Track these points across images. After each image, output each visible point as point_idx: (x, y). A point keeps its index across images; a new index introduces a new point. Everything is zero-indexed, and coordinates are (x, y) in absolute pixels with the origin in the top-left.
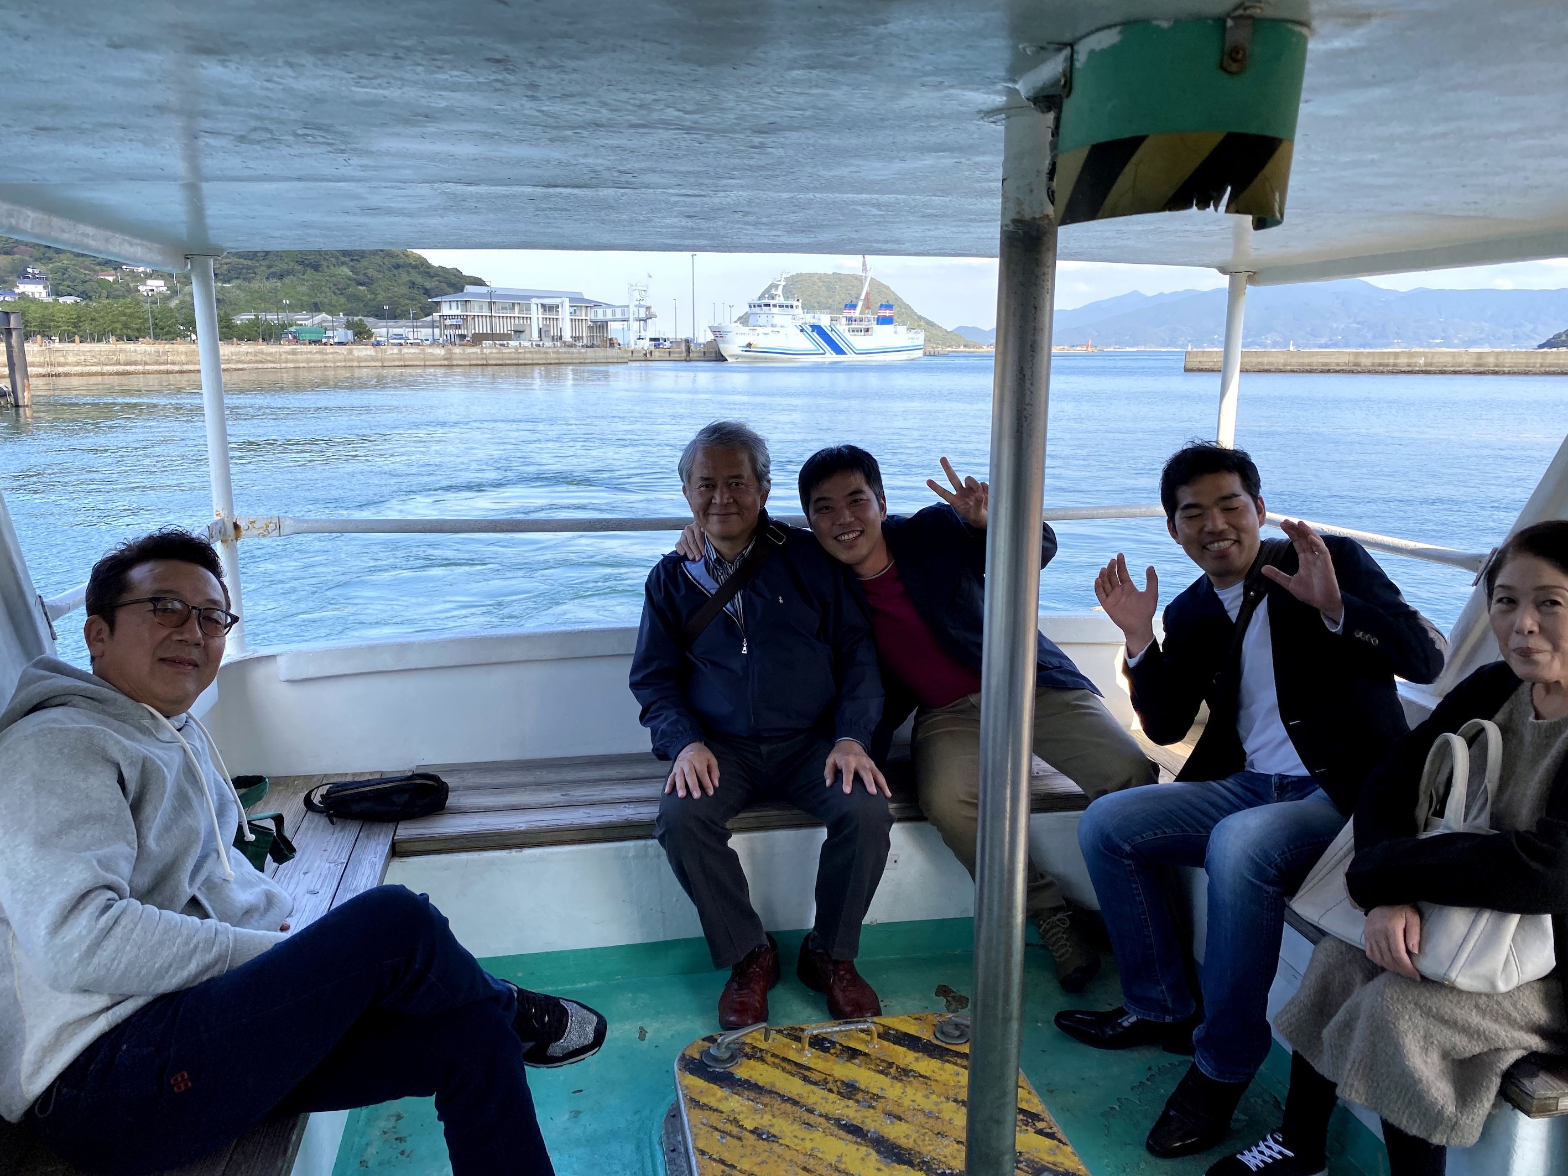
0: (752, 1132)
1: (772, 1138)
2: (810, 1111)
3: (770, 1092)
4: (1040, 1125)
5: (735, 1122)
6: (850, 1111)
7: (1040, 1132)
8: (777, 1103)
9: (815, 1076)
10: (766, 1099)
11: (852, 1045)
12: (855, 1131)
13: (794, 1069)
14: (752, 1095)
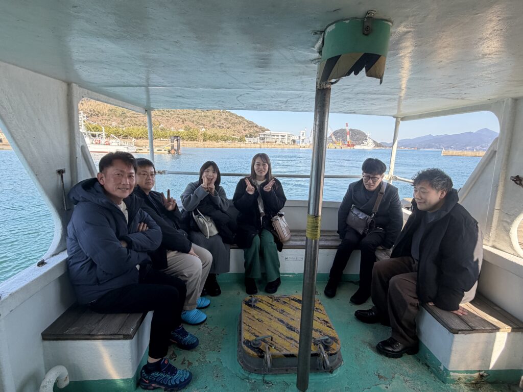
0: (257, 319)
1: (262, 321)
2: (272, 316)
3: (263, 310)
4: (328, 325)
5: (253, 316)
6: (281, 317)
7: (328, 326)
8: (264, 313)
9: (274, 308)
10: (262, 312)
11: (285, 301)
12: (282, 321)
13: (270, 305)
14: (259, 311)
